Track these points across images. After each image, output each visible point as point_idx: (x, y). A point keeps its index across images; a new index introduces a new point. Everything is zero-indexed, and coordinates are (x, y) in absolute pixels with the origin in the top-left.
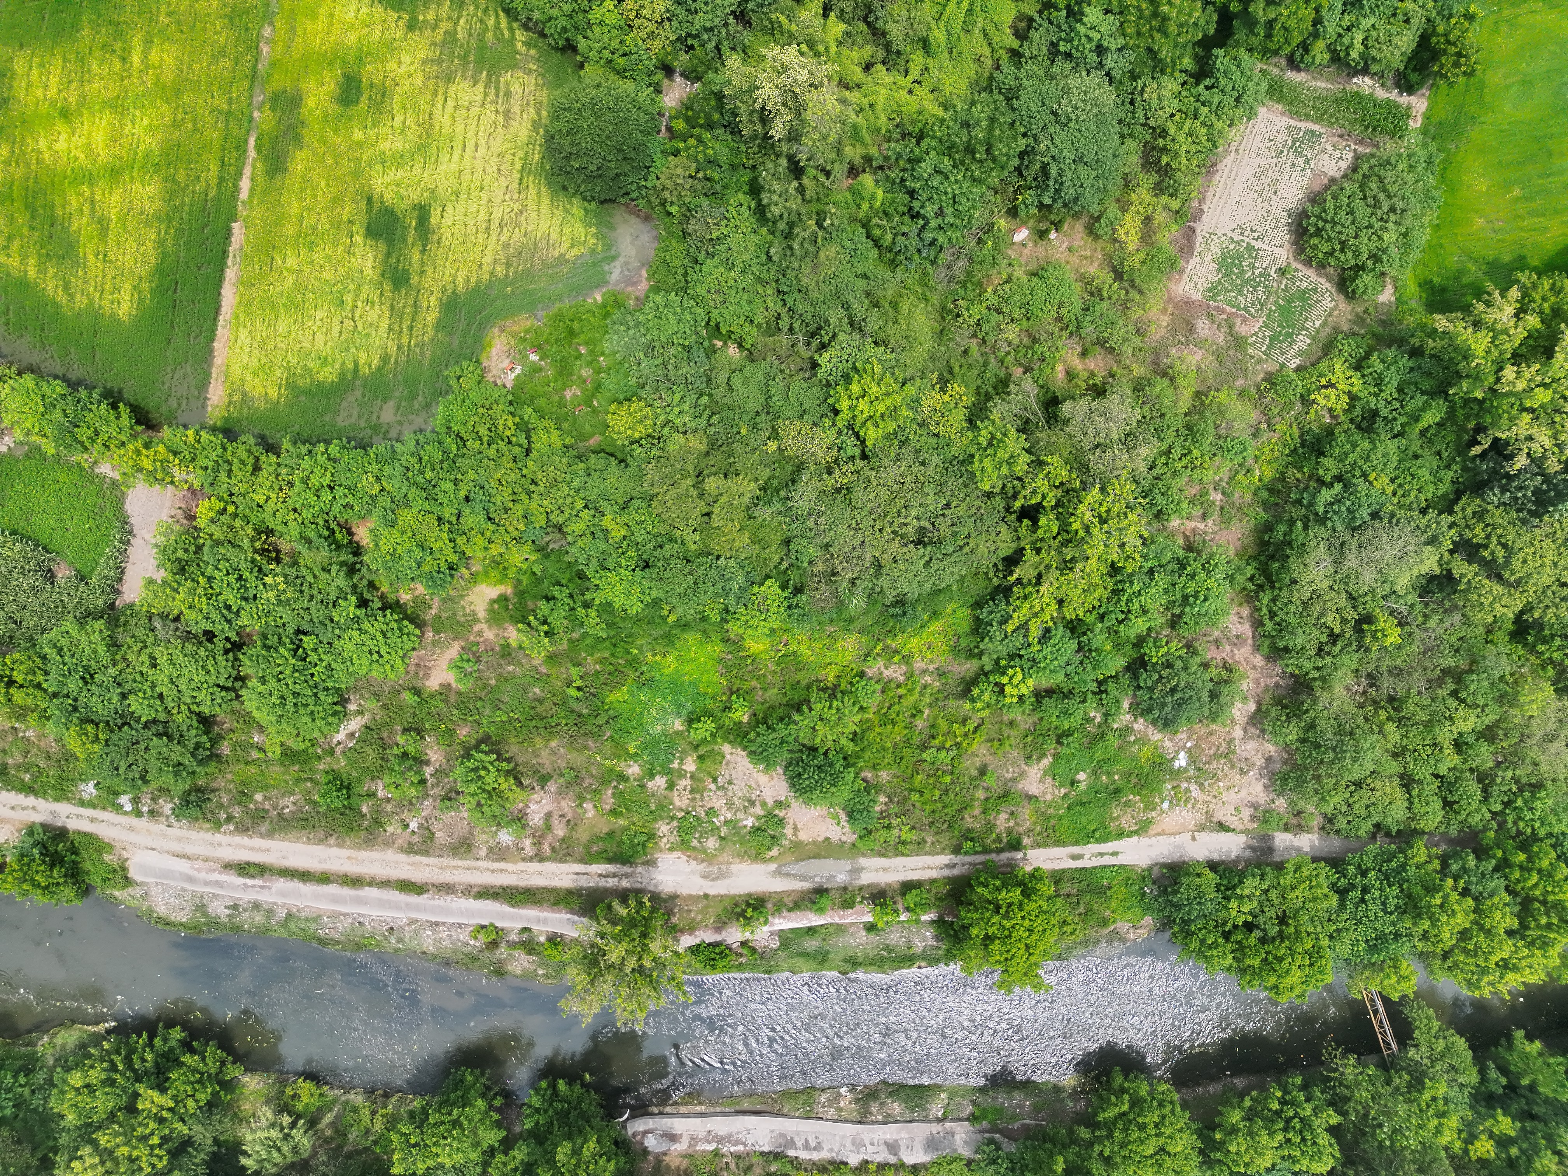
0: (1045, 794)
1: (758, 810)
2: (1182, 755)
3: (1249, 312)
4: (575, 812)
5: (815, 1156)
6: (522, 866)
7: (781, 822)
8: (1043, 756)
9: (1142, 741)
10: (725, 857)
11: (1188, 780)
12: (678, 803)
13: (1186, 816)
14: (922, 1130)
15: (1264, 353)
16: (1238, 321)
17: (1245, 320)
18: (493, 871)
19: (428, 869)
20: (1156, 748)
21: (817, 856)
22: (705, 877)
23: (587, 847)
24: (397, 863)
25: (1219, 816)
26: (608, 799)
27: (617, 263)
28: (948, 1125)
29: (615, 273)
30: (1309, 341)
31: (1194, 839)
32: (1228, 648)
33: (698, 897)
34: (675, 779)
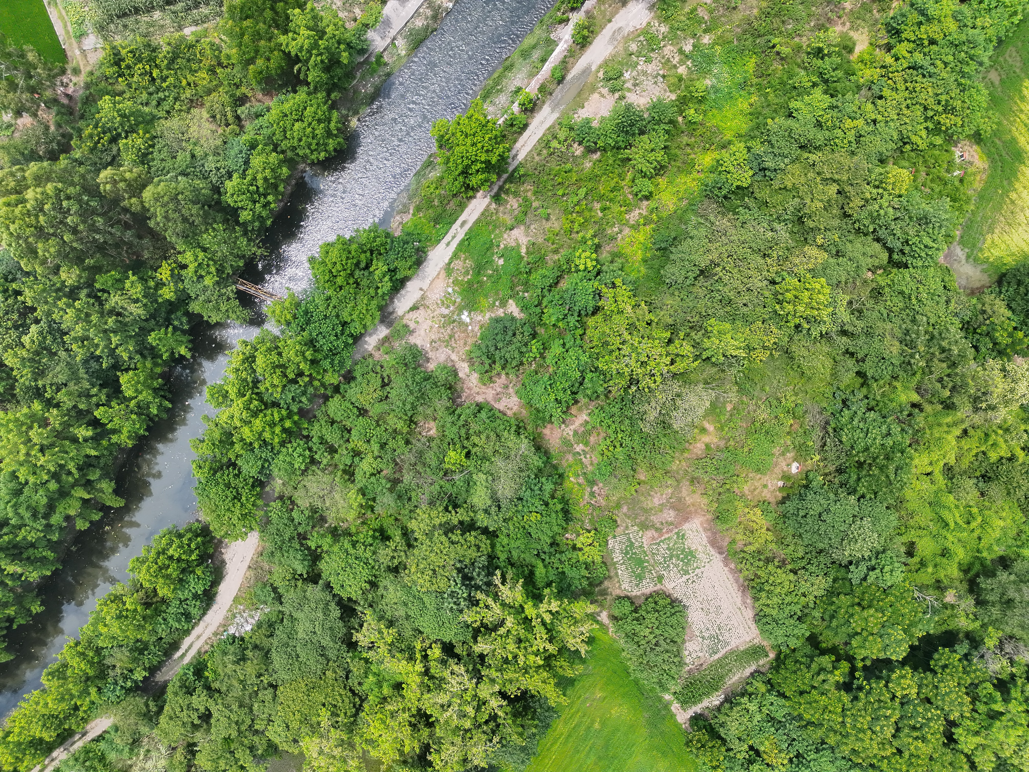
0: (509, 236)
1: (629, 85)
2: (468, 320)
3: (656, 544)
7: (613, 91)
8: (527, 253)
9: (492, 307)
10: (620, 48)
11: (453, 312)
12: (669, 47)
13: (436, 295)
14: (397, 25)
15: (628, 534)
16: (656, 535)
17: (653, 538)
20: (482, 311)
21: (579, 94)
22: (620, 29)
25: (421, 311)
26: (702, 13)
27: (963, 258)
28: (389, 40)
29: (960, 252)
30: (615, 560)
31: (421, 289)
32: (499, 390)
33: (613, 17)
34: (683, 57)
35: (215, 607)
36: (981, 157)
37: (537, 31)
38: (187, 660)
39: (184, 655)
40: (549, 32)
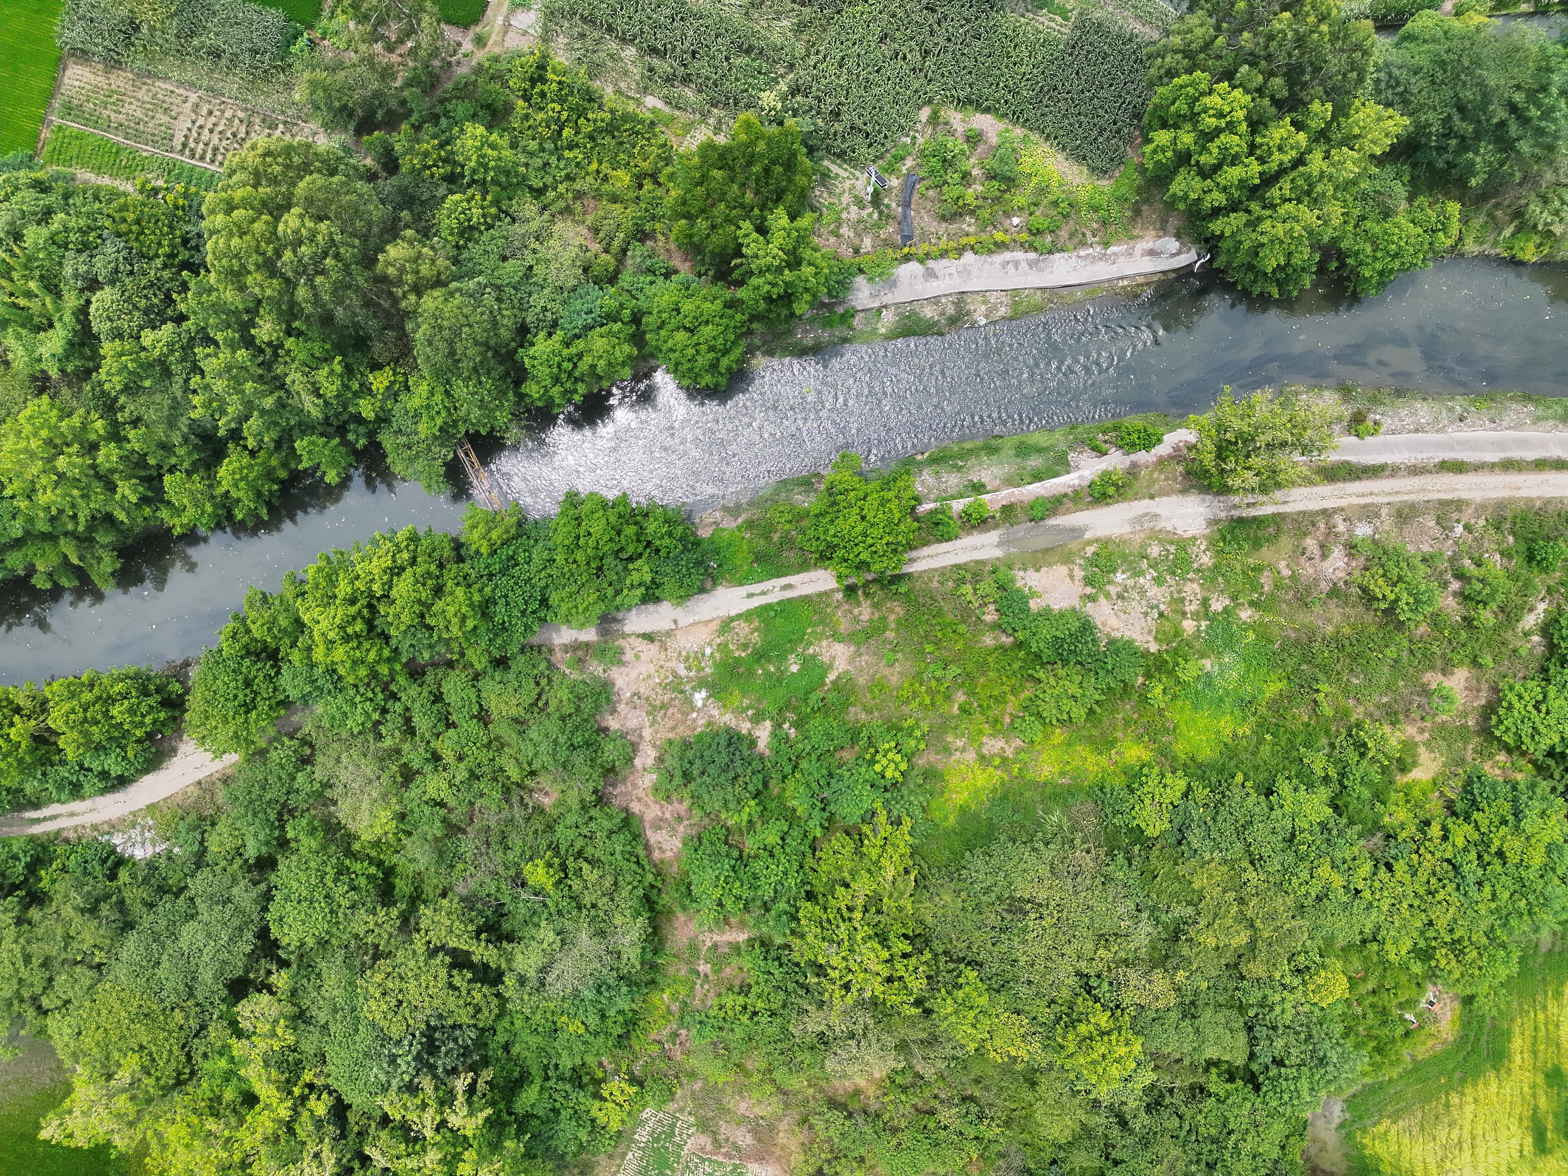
0: (829, 646)
1: (1112, 590)
2: (700, 704)
3: (700, 1158)
4: (1298, 564)
5: (1007, 255)
6: (1343, 503)
7: (1088, 581)
8: (834, 683)
9: (740, 711)
10: (1138, 538)
11: (690, 680)
12: (1195, 586)
13: (687, 642)
14: (901, 295)
15: (678, 1119)
16: (709, 1147)
17: (702, 1149)
18: (1371, 494)
19: (1438, 487)
20: (725, 706)
21: (1047, 551)
22: (1156, 515)
23: (1278, 530)
24: (1470, 489)
25: (654, 648)
26: (1266, 580)
27: (1336, 1121)
28: (877, 304)
29: (1337, 1112)
30: (636, 1137)
31: (675, 622)
32: (668, 815)
33: (1159, 495)
34: (1202, 610)
35: (119, 796)
36: (1453, 1021)
37: (1058, 435)
38: (37, 830)
39: (38, 821)
40: (1070, 448)
